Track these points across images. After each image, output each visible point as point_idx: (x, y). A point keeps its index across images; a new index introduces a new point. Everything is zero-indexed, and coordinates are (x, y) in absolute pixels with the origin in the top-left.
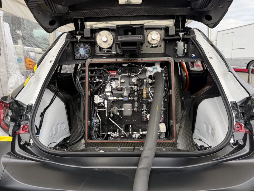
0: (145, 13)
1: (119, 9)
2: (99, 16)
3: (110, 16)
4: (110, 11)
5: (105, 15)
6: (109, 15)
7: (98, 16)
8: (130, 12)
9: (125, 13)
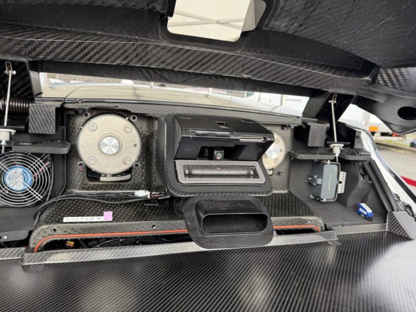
0: (243, 71)
1: (164, 48)
2: (92, 62)
3: (131, 64)
4: (135, 50)
5: (114, 61)
6: (128, 62)
7: (89, 60)
8: (198, 63)
9: (184, 63)
